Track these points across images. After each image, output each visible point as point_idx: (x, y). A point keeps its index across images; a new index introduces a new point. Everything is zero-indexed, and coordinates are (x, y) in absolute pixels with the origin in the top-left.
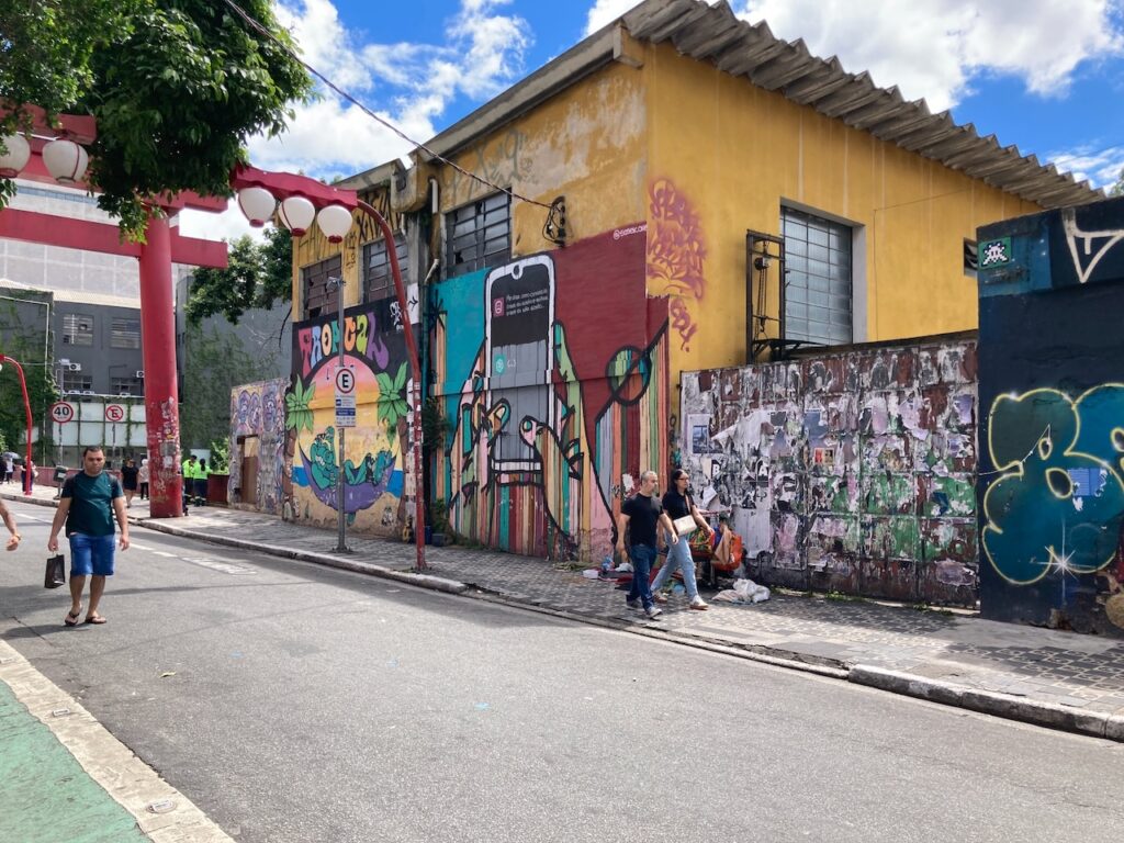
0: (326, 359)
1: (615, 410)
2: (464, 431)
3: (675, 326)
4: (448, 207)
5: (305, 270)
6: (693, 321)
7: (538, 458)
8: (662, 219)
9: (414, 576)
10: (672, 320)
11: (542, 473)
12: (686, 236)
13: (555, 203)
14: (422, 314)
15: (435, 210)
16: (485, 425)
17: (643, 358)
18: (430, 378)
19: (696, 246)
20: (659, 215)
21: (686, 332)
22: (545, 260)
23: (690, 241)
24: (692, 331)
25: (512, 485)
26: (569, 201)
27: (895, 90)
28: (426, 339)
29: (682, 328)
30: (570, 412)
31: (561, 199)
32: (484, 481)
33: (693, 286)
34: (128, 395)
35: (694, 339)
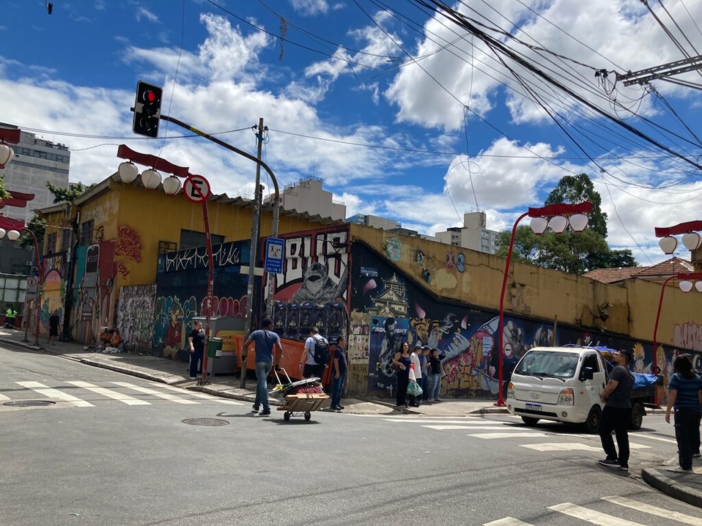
0: (50, 271)
1: (106, 296)
2: (78, 301)
3: (120, 271)
4: (82, 222)
5: (49, 235)
6: (128, 270)
7: (91, 312)
8: (123, 238)
9: (34, 347)
10: (119, 269)
11: (91, 317)
12: (134, 243)
13: (100, 228)
14: (71, 259)
15: (78, 222)
16: (82, 300)
17: (112, 281)
18: (72, 282)
19: (138, 245)
20: (122, 236)
21: (124, 274)
22: (98, 245)
23: (136, 244)
24: (128, 273)
25: (86, 320)
26: (105, 227)
27: (225, 195)
28: (72, 267)
29: (123, 272)
30: (99, 296)
31: (102, 227)
32: (80, 320)
33: (136, 258)
34: (21, 275)
35: (128, 276)
